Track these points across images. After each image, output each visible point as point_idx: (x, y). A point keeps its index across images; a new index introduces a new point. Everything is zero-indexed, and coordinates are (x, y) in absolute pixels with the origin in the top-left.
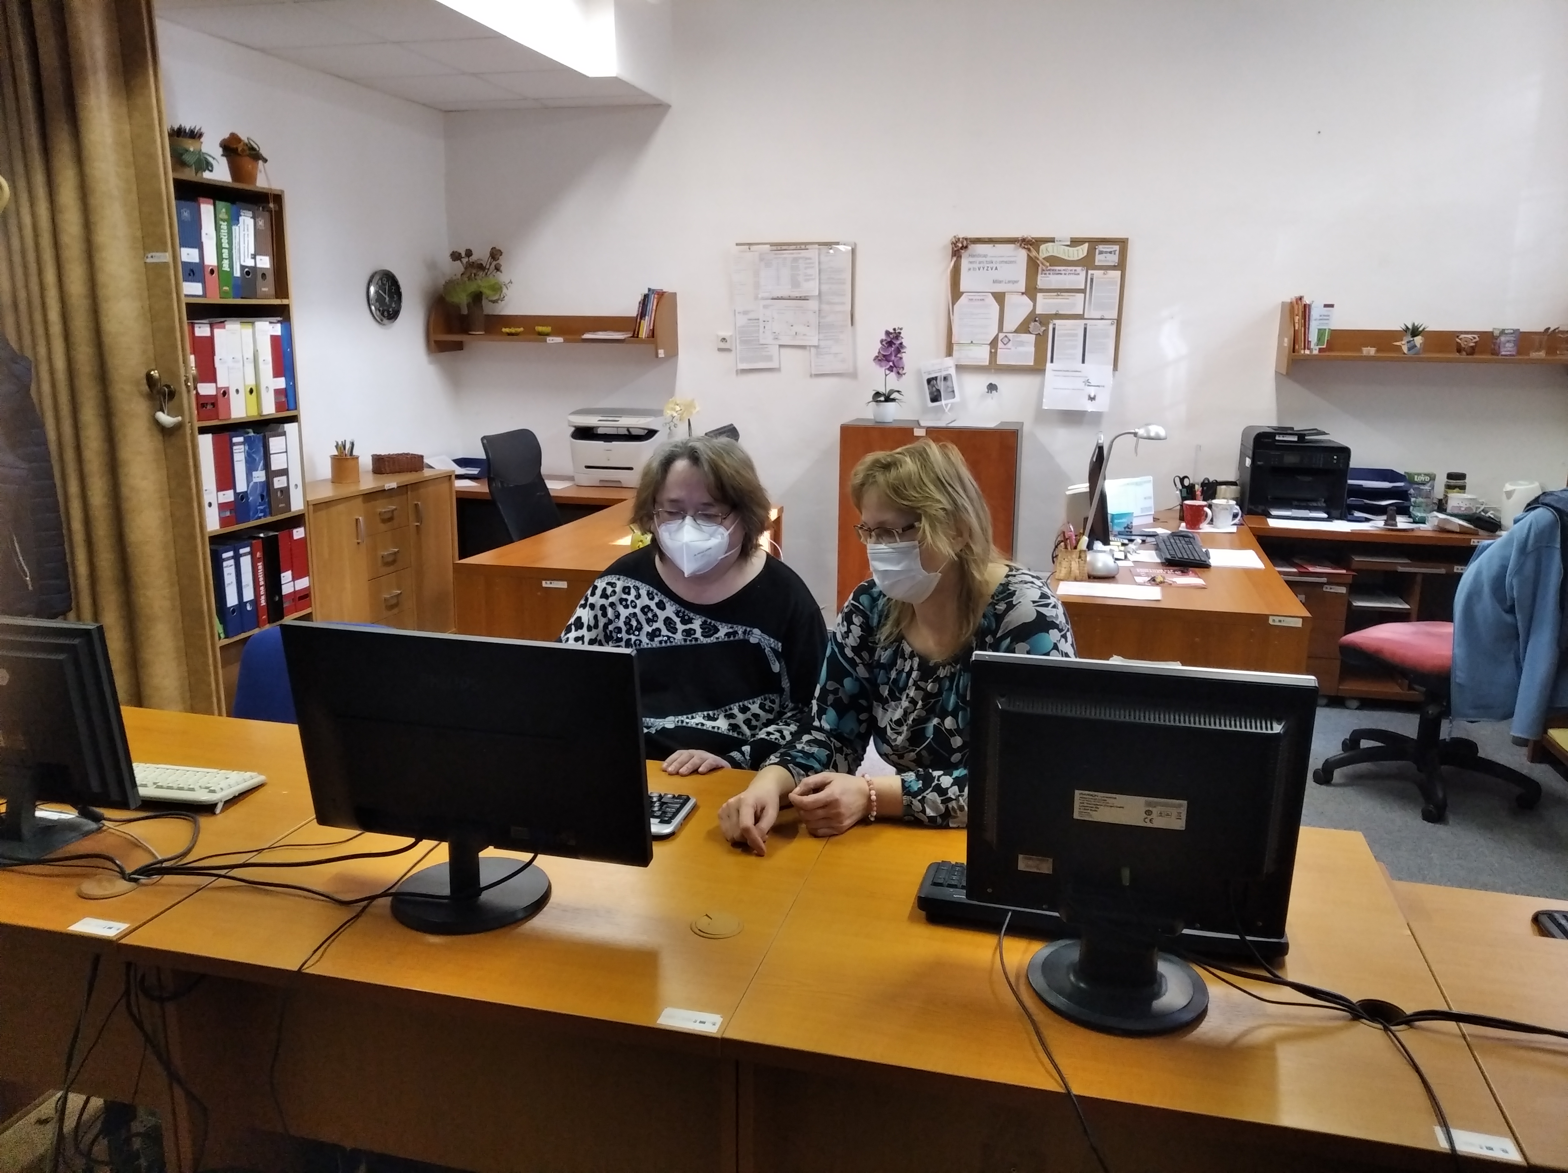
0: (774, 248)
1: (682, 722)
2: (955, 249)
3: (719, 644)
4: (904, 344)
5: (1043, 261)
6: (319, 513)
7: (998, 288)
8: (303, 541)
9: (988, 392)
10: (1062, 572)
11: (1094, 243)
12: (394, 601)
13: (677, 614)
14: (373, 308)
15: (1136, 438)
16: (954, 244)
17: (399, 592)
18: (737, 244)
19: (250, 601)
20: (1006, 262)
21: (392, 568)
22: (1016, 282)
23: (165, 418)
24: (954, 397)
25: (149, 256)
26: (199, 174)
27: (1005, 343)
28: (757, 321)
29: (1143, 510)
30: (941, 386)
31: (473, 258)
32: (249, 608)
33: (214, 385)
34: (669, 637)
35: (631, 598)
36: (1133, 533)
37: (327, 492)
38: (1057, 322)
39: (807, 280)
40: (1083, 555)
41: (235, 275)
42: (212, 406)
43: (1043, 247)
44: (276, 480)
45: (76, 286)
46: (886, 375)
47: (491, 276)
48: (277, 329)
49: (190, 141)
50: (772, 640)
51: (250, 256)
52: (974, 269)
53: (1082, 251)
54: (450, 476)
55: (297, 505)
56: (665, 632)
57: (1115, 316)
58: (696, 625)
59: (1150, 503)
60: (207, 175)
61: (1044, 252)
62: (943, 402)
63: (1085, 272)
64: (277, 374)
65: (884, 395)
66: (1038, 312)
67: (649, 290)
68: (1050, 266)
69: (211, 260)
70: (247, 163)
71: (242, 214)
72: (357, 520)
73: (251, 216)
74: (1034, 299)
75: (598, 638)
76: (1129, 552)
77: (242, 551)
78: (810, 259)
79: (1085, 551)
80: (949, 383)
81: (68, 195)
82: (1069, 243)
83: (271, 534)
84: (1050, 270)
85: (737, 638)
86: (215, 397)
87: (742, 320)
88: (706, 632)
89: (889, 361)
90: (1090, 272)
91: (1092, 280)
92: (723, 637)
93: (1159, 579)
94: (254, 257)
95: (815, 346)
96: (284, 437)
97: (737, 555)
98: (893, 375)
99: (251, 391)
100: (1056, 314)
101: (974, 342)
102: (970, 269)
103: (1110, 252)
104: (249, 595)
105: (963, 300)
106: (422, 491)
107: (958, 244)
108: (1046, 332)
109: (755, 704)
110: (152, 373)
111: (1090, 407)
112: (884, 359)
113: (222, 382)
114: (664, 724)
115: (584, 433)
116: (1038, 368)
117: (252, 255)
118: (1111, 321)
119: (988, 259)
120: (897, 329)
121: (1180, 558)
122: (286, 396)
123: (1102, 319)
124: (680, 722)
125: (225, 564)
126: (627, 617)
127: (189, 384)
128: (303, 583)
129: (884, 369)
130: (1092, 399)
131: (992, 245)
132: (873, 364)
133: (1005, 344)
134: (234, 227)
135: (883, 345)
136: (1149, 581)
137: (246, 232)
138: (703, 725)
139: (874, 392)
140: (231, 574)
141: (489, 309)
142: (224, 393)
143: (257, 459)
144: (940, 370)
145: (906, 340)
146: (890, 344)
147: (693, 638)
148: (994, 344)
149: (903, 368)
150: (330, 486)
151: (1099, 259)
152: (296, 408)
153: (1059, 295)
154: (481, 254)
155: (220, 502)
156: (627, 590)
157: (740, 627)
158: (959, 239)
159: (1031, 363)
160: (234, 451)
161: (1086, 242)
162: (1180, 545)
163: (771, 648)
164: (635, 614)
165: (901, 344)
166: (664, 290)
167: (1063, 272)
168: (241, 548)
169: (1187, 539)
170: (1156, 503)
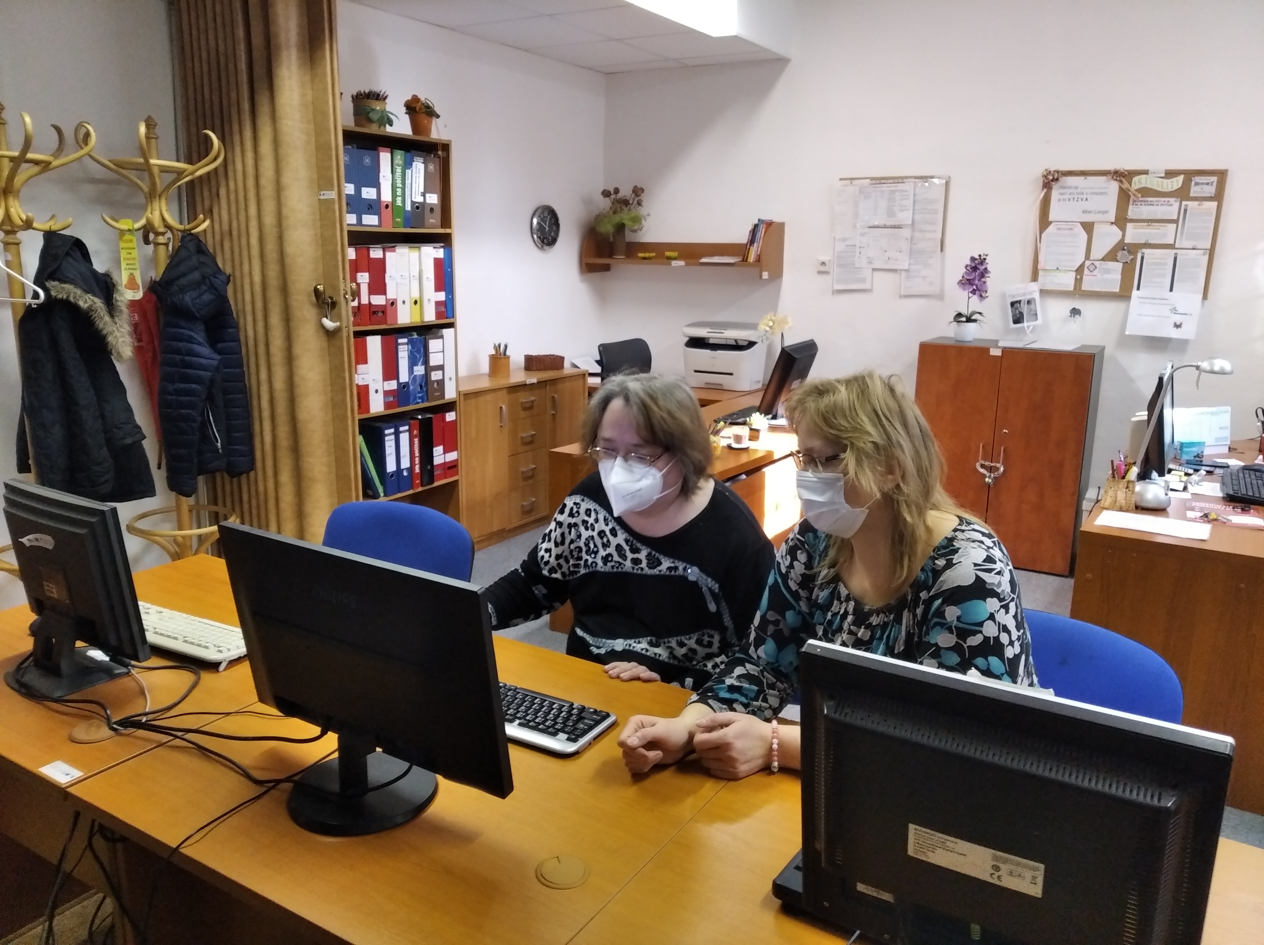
0: (874, 182)
1: (630, 645)
2: (1046, 181)
3: (660, 578)
4: (988, 269)
5: (1135, 193)
6: (469, 401)
7: (1087, 218)
8: (454, 423)
9: (1071, 316)
10: (1107, 501)
11: (1189, 174)
12: (530, 474)
13: (627, 541)
14: (535, 236)
15: (1198, 372)
16: (1045, 177)
17: (534, 466)
18: (841, 179)
19: (407, 469)
20: (1096, 194)
21: (528, 448)
22: (1106, 212)
23: (329, 324)
24: (1037, 319)
25: (322, 194)
26: (382, 127)
27: (1091, 270)
28: (854, 247)
29: (1217, 439)
30: (1025, 309)
31: (620, 195)
32: (405, 474)
33: (384, 297)
34: (620, 564)
35: (591, 520)
36: (1204, 463)
37: (485, 384)
38: (1147, 251)
39: (902, 211)
40: (1131, 486)
41: (406, 209)
42: (382, 314)
43: (1135, 179)
44: (433, 373)
45: (269, 219)
46: (969, 298)
47: (634, 210)
48: (440, 253)
49: (377, 102)
50: (710, 580)
51: (420, 194)
52: (1064, 200)
53: (1177, 182)
54: (584, 375)
55: (450, 394)
56: (616, 558)
57: (1208, 245)
58: (642, 555)
59: (1227, 433)
60: (389, 129)
61: (1137, 183)
62: (1025, 324)
63: (1178, 203)
64: (438, 288)
65: (966, 317)
66: (1128, 240)
67: (759, 220)
68: (1142, 197)
69: (387, 197)
70: (423, 119)
71: (415, 160)
72: (501, 408)
73: (422, 161)
74: (1123, 229)
75: (564, 554)
76: (1191, 483)
77: (401, 429)
78: (906, 191)
79: (1133, 482)
80: (1032, 306)
81: (266, 146)
82: (1163, 175)
83: (428, 416)
84: (1142, 201)
85: (677, 573)
86: (385, 306)
87: (840, 246)
88: (650, 564)
89: (972, 285)
90: (1184, 203)
91: (1186, 211)
92: (665, 571)
93: (1213, 516)
94: (424, 195)
95: (905, 270)
96: (441, 340)
97: (677, 492)
98: (975, 298)
99: (416, 302)
100: (1145, 244)
101: (1059, 268)
102: (1059, 200)
103: (1208, 184)
104: (405, 463)
105: (1051, 229)
106: (560, 386)
107: (1048, 177)
108: (1134, 261)
109: (691, 640)
110: (319, 287)
111: (1174, 334)
112: (968, 282)
113: (391, 293)
114: (613, 646)
115: (696, 343)
116: (1124, 295)
117: (421, 193)
118: (1202, 251)
119: (1079, 191)
120: (982, 255)
121: (1243, 495)
122: (446, 307)
123: (1194, 249)
124: (628, 645)
125: (387, 438)
126: (586, 539)
127: (347, 296)
128: (452, 456)
129: (967, 292)
130: (1178, 326)
131: (1084, 177)
132: (957, 286)
133: (1091, 272)
134: (407, 171)
135: (968, 270)
136: (1201, 517)
137: (418, 175)
138: (647, 650)
139: (956, 313)
140: (391, 446)
141: (630, 237)
142: (393, 304)
143: (418, 356)
144: (1024, 294)
145: (991, 264)
146: (975, 269)
147: (639, 568)
148: (1080, 270)
149: (986, 292)
150: (487, 378)
151: (1195, 191)
152: (453, 316)
153: (1149, 225)
154: (626, 192)
155: (385, 389)
156: (588, 513)
157: (681, 563)
158: (1050, 172)
159: (1117, 290)
160: (399, 350)
161: (1182, 174)
162: (1248, 480)
163: (707, 587)
164: (592, 537)
165: (986, 269)
166: (774, 221)
167: (1155, 203)
168: (401, 426)
169: (1258, 474)
170: (1232, 434)
